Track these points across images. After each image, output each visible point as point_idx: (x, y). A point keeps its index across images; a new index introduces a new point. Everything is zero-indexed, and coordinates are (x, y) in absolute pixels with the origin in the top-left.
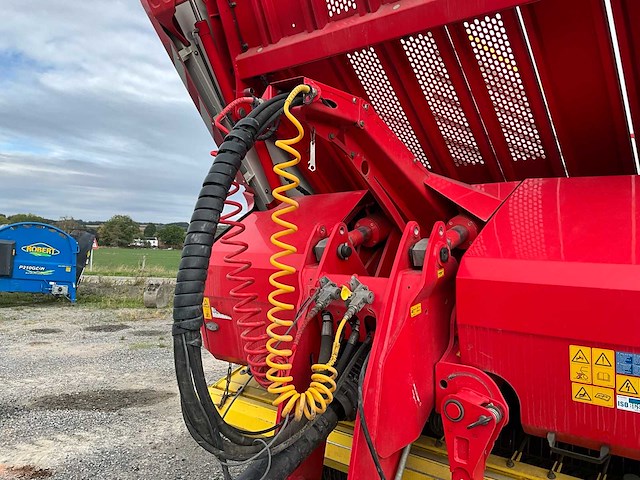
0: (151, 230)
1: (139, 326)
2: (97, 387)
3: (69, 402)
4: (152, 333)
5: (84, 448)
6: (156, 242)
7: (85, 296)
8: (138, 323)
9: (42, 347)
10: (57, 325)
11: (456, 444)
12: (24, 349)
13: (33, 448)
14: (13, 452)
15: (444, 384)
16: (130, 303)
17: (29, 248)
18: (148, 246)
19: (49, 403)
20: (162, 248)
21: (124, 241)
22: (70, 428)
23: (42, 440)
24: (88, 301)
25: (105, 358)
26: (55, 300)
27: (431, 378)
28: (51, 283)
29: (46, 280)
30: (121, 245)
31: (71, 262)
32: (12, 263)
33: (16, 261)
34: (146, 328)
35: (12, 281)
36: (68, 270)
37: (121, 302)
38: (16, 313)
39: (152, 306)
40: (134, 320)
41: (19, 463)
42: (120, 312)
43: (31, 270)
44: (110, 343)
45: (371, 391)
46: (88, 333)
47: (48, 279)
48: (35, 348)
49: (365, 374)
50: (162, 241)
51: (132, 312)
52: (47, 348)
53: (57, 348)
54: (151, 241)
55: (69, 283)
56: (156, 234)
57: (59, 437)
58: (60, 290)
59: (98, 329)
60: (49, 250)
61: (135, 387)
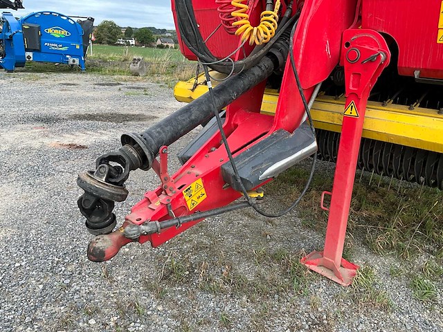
0: (129, 32)
1: (129, 84)
2: (107, 112)
3: (91, 117)
4: (138, 88)
5: (105, 138)
6: (134, 41)
7: (91, 68)
8: (128, 83)
9: (68, 92)
10: (75, 82)
11: (352, 78)
12: (56, 92)
13: (74, 137)
14: (62, 138)
15: (348, 45)
16: (121, 72)
17: (50, 31)
18: (128, 44)
19: (78, 117)
20: (138, 46)
21: (112, 40)
22: (93, 129)
23: (77, 133)
24: (93, 70)
25: (109, 99)
26: (71, 69)
27: (339, 41)
28: (67, 56)
29: (63, 54)
30: (110, 43)
31: (79, 42)
32: (40, 42)
33: (42, 39)
34: (134, 86)
35: (41, 54)
36: (78, 47)
37: (115, 72)
38: (47, 76)
39: (137, 75)
40: (125, 81)
41: (66, 142)
42: (116, 77)
43: (53, 46)
44: (112, 92)
45: (298, 40)
46: (96, 86)
47: (65, 53)
48: (63, 92)
49: (295, 30)
50: (138, 40)
51: (123, 77)
52: (72, 92)
53: (78, 93)
54: (130, 41)
55: (79, 57)
56: (133, 35)
57: (88, 132)
58: (74, 61)
59: (103, 85)
60: (63, 33)
61: (131, 113)
